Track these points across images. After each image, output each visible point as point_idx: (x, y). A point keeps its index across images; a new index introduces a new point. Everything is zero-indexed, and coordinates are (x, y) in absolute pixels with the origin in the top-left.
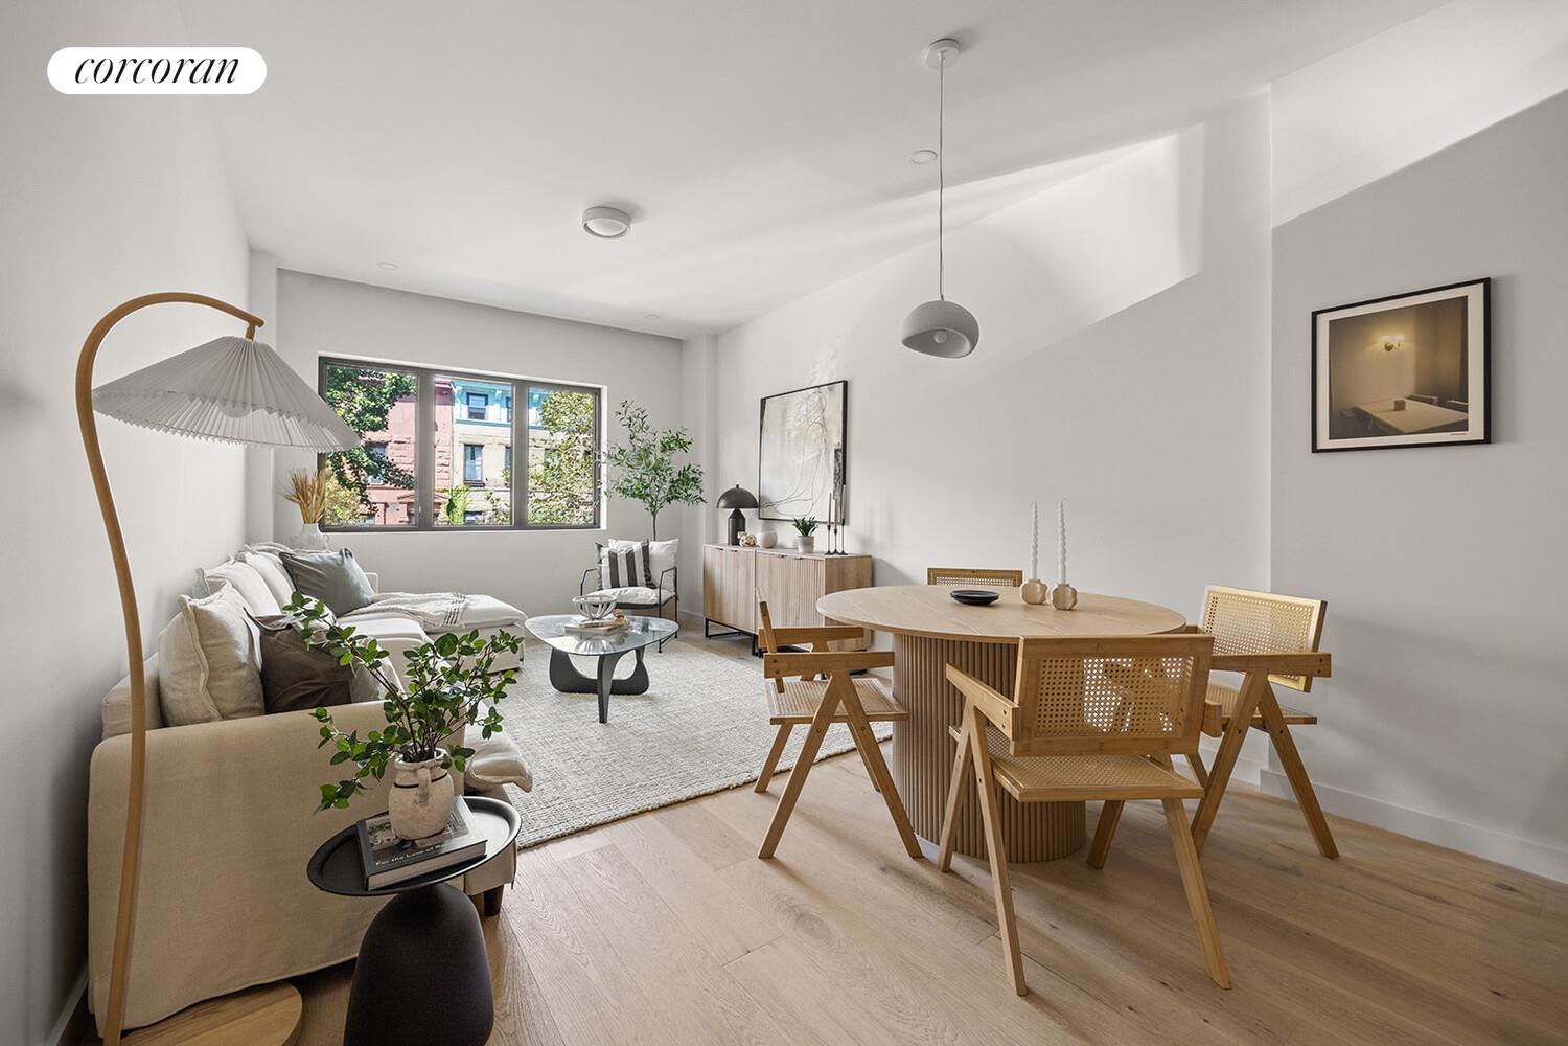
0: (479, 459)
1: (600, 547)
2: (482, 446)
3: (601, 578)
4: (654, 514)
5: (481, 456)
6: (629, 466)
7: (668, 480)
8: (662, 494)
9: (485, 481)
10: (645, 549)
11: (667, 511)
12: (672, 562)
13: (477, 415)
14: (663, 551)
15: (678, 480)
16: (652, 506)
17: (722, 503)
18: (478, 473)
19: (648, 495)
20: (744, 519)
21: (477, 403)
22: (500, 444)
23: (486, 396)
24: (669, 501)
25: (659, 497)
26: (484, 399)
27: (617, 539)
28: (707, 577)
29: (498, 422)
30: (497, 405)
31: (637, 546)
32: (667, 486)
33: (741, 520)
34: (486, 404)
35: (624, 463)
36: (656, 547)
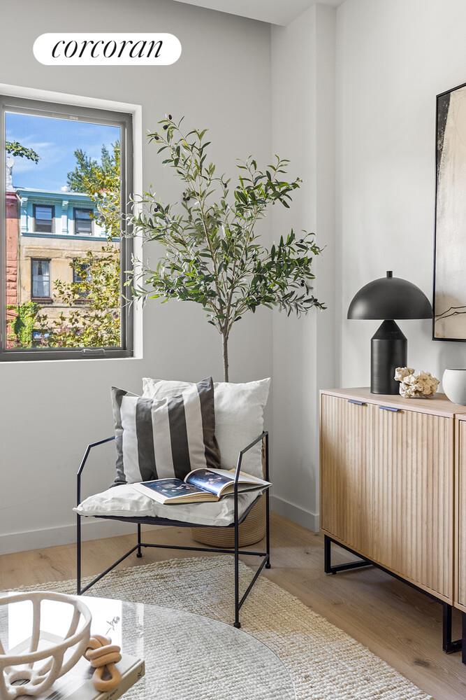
0: (47, 274)
1: (120, 394)
2: (49, 260)
3: (121, 458)
4: (225, 330)
5: (49, 271)
6: (177, 241)
7: (250, 266)
8: (238, 295)
9: (53, 297)
10: (207, 399)
11: (248, 324)
12: (258, 424)
13: (44, 228)
14: (241, 402)
15: (269, 266)
16: (220, 316)
17: (360, 309)
18: (46, 290)
19: (213, 294)
20: (404, 341)
21: (43, 214)
22: (67, 258)
23: (53, 207)
24: (253, 306)
25: (234, 301)
26: (50, 210)
27: (157, 377)
28: (329, 456)
29: (65, 234)
30: (64, 217)
31: (190, 393)
32: (247, 280)
33: (398, 342)
34: (53, 216)
35: (168, 237)
36: (228, 396)
